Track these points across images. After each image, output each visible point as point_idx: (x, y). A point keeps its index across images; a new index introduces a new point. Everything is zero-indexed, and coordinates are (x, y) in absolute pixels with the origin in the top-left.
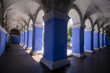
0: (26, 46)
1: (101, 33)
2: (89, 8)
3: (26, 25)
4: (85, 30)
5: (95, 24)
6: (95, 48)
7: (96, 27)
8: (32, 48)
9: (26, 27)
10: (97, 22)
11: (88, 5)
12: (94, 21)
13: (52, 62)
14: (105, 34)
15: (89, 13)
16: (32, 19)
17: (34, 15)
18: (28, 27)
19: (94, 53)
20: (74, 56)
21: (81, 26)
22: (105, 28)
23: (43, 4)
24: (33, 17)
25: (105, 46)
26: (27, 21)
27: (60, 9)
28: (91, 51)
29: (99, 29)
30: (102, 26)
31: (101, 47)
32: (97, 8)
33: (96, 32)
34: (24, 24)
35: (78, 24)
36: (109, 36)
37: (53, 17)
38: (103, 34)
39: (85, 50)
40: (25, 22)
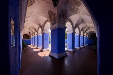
0: (37, 46)
1: (85, 36)
2: (78, 21)
4: (75, 35)
6: (81, 46)
7: (82, 33)
8: (41, 47)
9: (36, 33)
10: (82, 30)
11: (78, 19)
12: (81, 29)
14: (87, 37)
15: (78, 24)
16: (41, 28)
17: (43, 25)
18: (37, 33)
20: (69, 51)
21: (73, 32)
22: (88, 33)
23: (50, 18)
25: (87, 45)
26: (37, 29)
27: (61, 22)
28: (79, 48)
29: (84, 34)
30: (85, 32)
31: (85, 45)
32: (83, 21)
33: (82, 36)
34: (34, 31)
36: (90, 38)
37: (57, 27)
39: (75, 47)
40: (35, 29)
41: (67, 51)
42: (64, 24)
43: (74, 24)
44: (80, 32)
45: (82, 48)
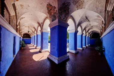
2: (82, 18)
3: (35, 31)
4: (78, 34)
5: (84, 30)
6: (83, 47)
7: (84, 32)
8: (40, 47)
9: (36, 32)
11: (81, 16)
12: (83, 28)
13: (57, 58)
14: (89, 36)
15: (81, 22)
16: (40, 26)
17: (42, 23)
18: (37, 32)
19: (83, 49)
21: (76, 31)
22: (90, 33)
23: (49, 14)
24: (41, 25)
25: (89, 45)
26: (36, 28)
27: (62, 19)
28: (81, 49)
29: (86, 33)
31: (87, 45)
32: (87, 18)
33: (84, 35)
34: (34, 30)
35: (73, 30)
37: (57, 24)
38: (88, 37)
39: (78, 48)
40: (34, 28)
41: (69, 52)
42: (66, 21)
43: (77, 23)
44: (82, 32)
45: (84, 48)
